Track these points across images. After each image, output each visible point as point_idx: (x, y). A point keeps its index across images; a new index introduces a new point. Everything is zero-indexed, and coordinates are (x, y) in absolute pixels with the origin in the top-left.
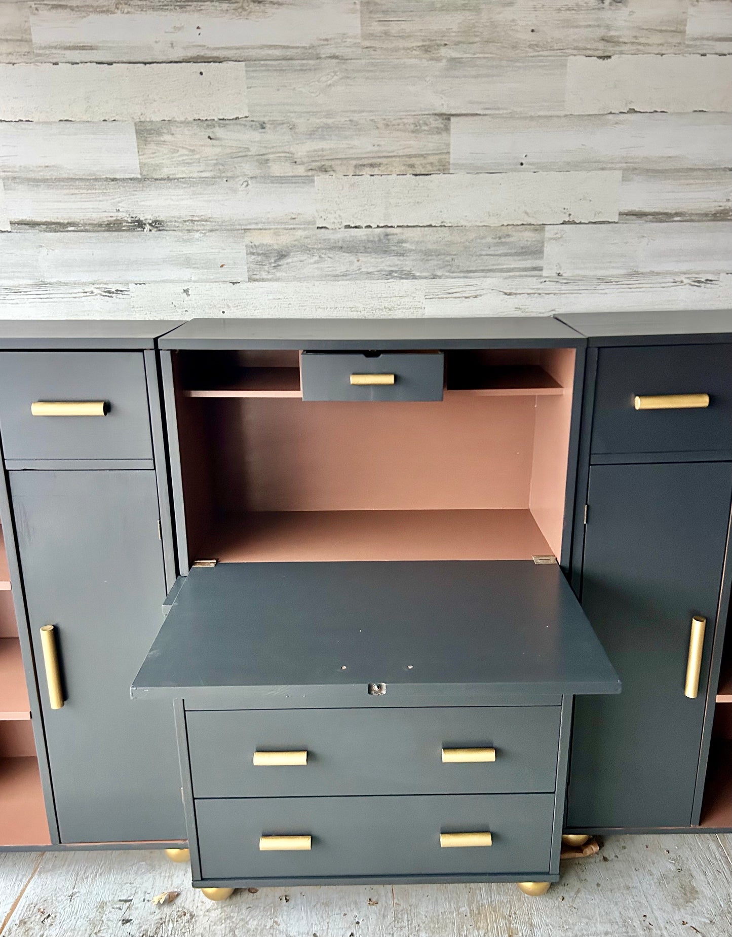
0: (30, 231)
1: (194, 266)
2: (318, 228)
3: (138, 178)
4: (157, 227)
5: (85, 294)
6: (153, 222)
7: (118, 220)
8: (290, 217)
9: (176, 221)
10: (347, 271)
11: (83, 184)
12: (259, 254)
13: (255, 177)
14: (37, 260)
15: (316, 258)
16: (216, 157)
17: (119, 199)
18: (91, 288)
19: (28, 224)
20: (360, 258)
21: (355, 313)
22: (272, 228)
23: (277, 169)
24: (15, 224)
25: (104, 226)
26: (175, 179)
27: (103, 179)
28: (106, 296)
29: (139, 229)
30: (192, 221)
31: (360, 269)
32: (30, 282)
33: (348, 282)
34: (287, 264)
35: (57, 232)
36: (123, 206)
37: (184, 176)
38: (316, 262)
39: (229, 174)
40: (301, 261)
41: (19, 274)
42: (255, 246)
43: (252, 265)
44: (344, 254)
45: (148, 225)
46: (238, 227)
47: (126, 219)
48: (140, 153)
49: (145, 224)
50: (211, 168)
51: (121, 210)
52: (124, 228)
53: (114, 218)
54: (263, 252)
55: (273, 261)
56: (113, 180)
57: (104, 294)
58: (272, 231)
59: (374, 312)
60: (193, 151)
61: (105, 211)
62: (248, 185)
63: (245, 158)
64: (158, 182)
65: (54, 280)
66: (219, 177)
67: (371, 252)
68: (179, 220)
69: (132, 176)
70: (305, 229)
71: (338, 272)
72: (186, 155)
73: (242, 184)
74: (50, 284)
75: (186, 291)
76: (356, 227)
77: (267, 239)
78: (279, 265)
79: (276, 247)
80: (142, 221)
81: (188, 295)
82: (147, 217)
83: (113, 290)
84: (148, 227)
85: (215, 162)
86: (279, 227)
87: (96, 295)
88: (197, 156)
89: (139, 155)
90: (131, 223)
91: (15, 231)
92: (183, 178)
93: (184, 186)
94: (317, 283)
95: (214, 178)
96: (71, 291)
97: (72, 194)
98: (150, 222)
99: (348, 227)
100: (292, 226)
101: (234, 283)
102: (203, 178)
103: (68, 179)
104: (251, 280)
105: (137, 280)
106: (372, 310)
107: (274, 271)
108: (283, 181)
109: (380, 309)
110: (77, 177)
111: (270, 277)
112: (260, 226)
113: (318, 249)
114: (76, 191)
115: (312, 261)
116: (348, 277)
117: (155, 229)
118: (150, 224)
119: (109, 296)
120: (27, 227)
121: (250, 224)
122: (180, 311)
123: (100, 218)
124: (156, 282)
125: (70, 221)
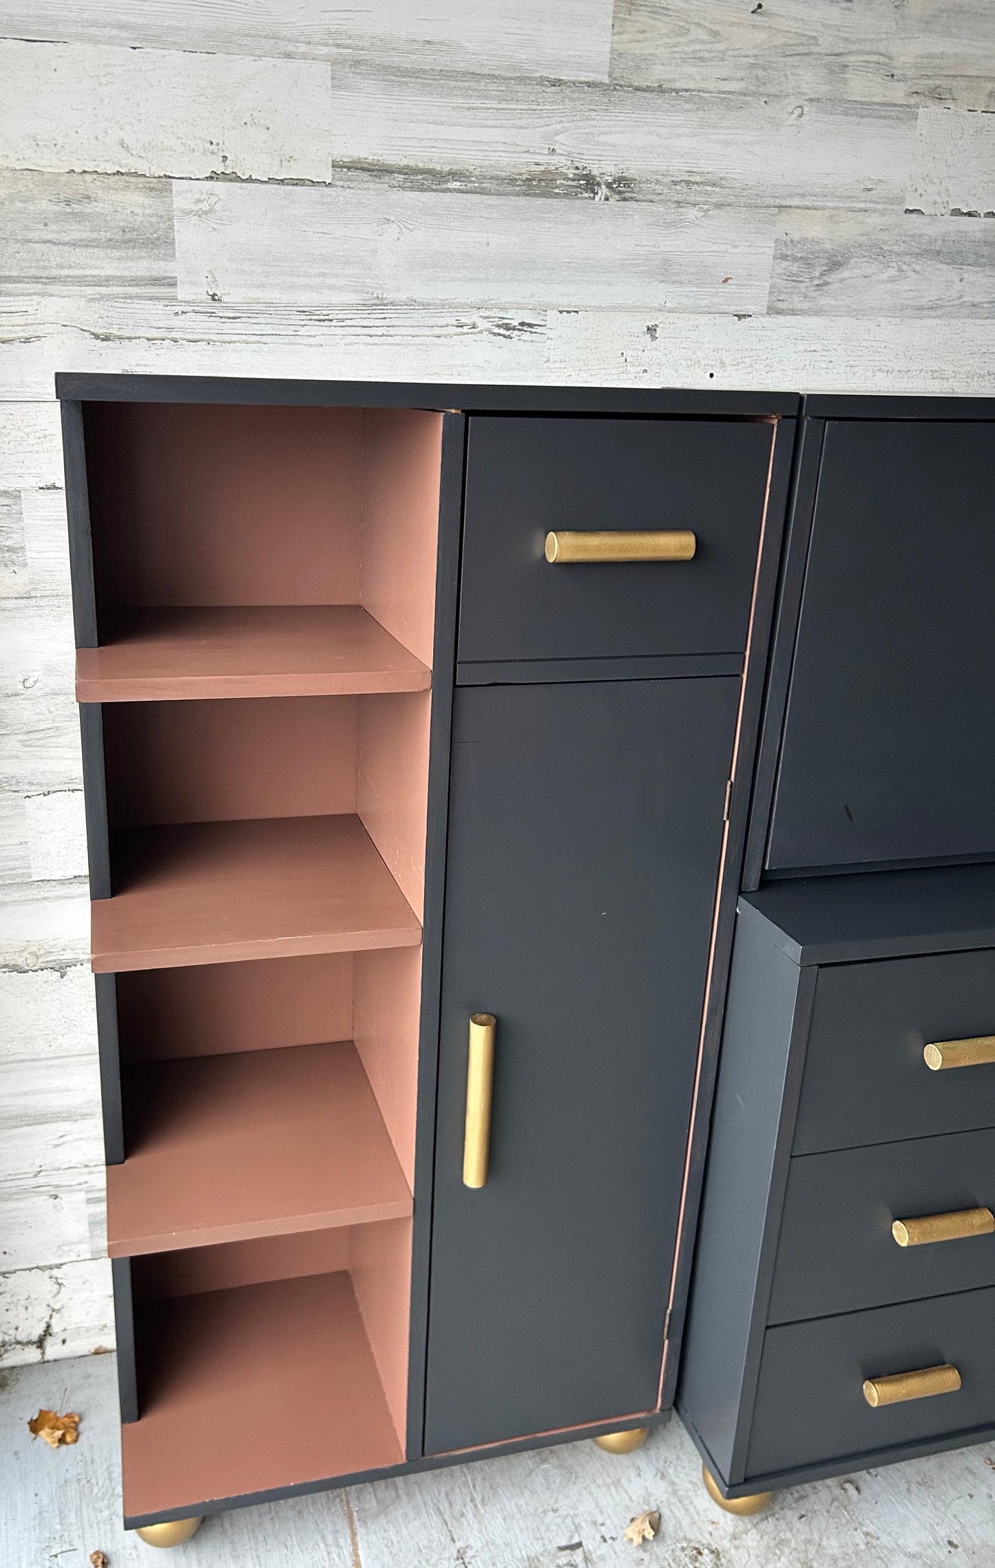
0: (371, 185)
1: (675, 278)
2: (907, 211)
3: (603, 84)
4: (620, 193)
5: (460, 330)
6: (614, 181)
7: (550, 172)
8: (863, 186)
9: (658, 182)
10: (940, 299)
11: (494, 87)
12: (795, 259)
13: (818, 100)
14: (374, 252)
15: (892, 272)
16: (755, 52)
17: (558, 126)
18: (474, 317)
19: (369, 170)
20: (965, 276)
21: (937, 383)
22: (829, 208)
23: (859, 87)
24: (341, 167)
25: (519, 183)
26: (672, 90)
27: (534, 79)
28: (500, 335)
29: (586, 195)
30: (688, 182)
31: (961, 297)
32: (353, 298)
33: (938, 321)
34: (841, 281)
35: (425, 191)
36: (563, 141)
37: (691, 85)
38: (892, 280)
39: (773, 89)
40: (865, 277)
41: (334, 281)
42: (792, 241)
43: (779, 281)
44: (941, 266)
45: (603, 187)
46: (770, 201)
47: (564, 170)
48: (616, 29)
49: (599, 184)
50: (741, 74)
51: (558, 151)
52: (557, 191)
53: (542, 168)
54: (803, 254)
55: (817, 274)
56: (556, 83)
57: (496, 330)
58: (826, 213)
59: (969, 380)
60: (715, 34)
61: (527, 152)
62: (800, 116)
63: (807, 59)
64: (638, 93)
65: (403, 296)
66: (753, 94)
67: (985, 265)
68: (665, 180)
69: (592, 77)
70: (883, 213)
71: (924, 302)
72: (704, 42)
73: (792, 113)
74: (392, 304)
75: (651, 330)
76: (970, 214)
77: (813, 229)
78: (827, 284)
79: (828, 246)
80: (593, 178)
81: (654, 338)
82: (605, 168)
83: (515, 323)
84: (604, 191)
85: (751, 60)
86: (840, 204)
87: (481, 332)
88: (722, 46)
89: (614, 34)
90: (573, 180)
91: (341, 183)
92: (687, 90)
93: (687, 106)
94: (884, 322)
95: (745, 95)
96: (432, 322)
97: (469, 109)
98: (610, 180)
99: (957, 212)
100: (862, 205)
101: (740, 317)
102: (724, 93)
103: (465, 73)
104: (773, 310)
105: (564, 302)
106: (968, 377)
107: (814, 294)
108: (865, 113)
109: (980, 376)
110: (485, 71)
111: (806, 306)
112: (807, 203)
113: (898, 254)
114: (478, 103)
115: (885, 276)
116: (939, 312)
117: (617, 197)
118: (609, 185)
119: (504, 336)
120: (365, 175)
121: (791, 196)
122: (633, 370)
123: (515, 166)
124: (600, 309)
125: (454, 168)
